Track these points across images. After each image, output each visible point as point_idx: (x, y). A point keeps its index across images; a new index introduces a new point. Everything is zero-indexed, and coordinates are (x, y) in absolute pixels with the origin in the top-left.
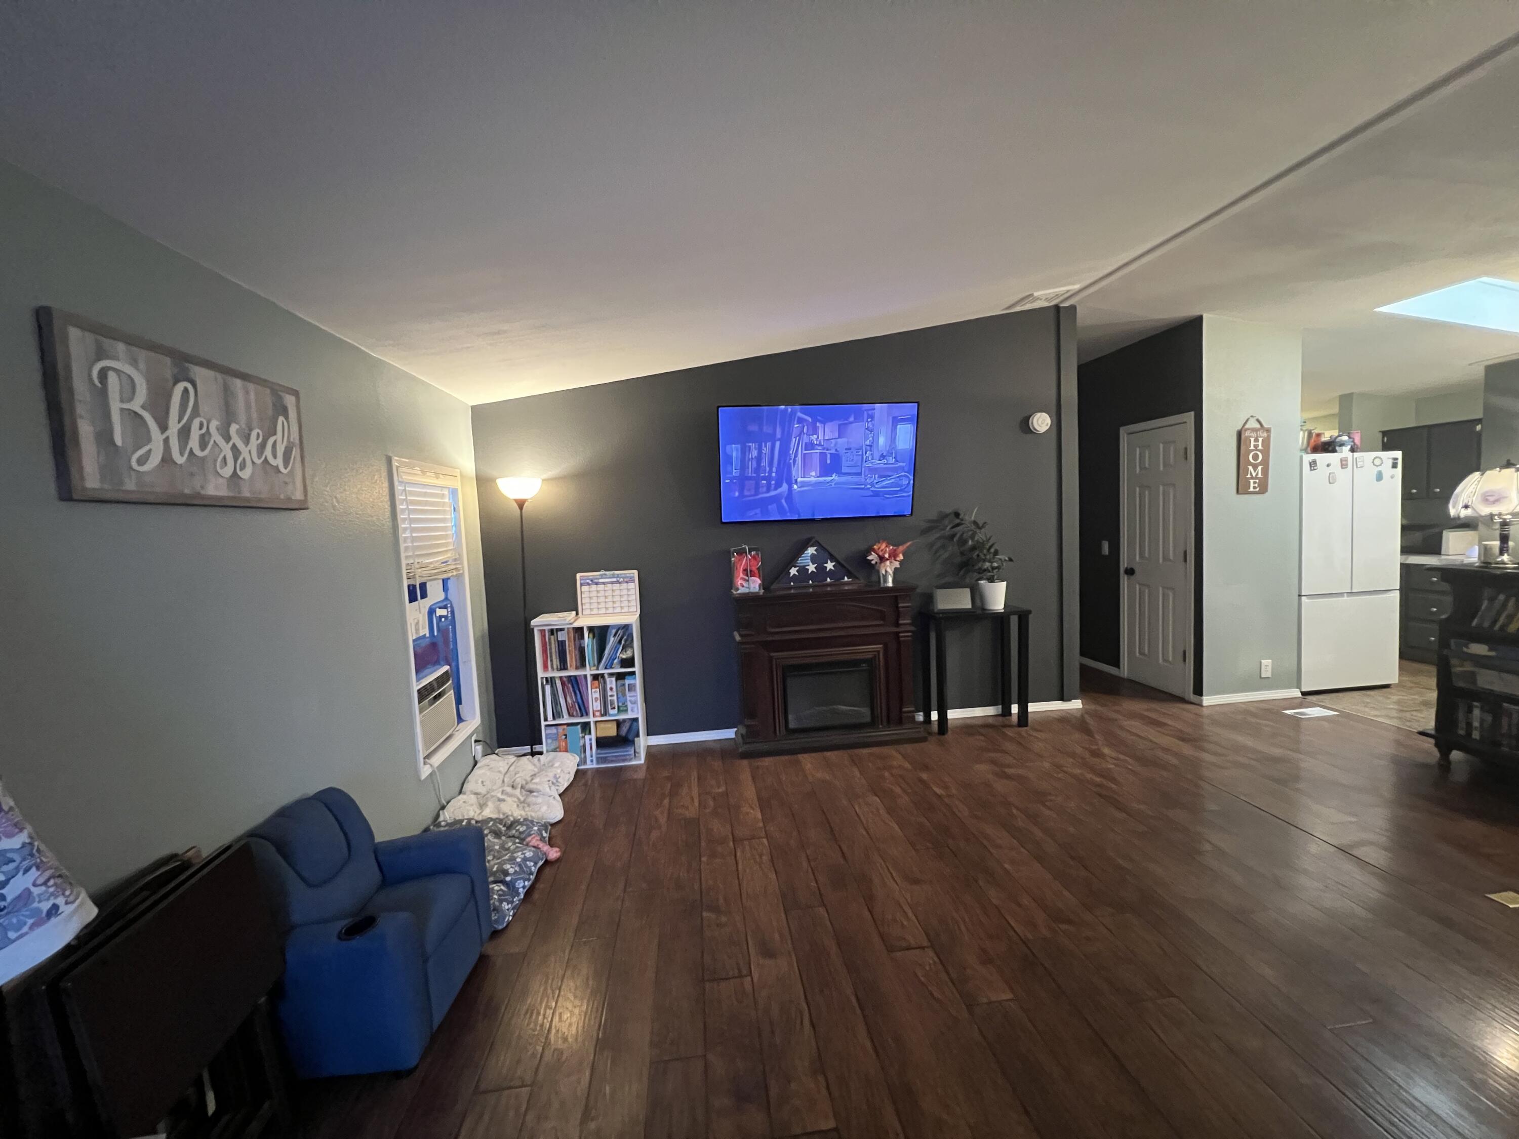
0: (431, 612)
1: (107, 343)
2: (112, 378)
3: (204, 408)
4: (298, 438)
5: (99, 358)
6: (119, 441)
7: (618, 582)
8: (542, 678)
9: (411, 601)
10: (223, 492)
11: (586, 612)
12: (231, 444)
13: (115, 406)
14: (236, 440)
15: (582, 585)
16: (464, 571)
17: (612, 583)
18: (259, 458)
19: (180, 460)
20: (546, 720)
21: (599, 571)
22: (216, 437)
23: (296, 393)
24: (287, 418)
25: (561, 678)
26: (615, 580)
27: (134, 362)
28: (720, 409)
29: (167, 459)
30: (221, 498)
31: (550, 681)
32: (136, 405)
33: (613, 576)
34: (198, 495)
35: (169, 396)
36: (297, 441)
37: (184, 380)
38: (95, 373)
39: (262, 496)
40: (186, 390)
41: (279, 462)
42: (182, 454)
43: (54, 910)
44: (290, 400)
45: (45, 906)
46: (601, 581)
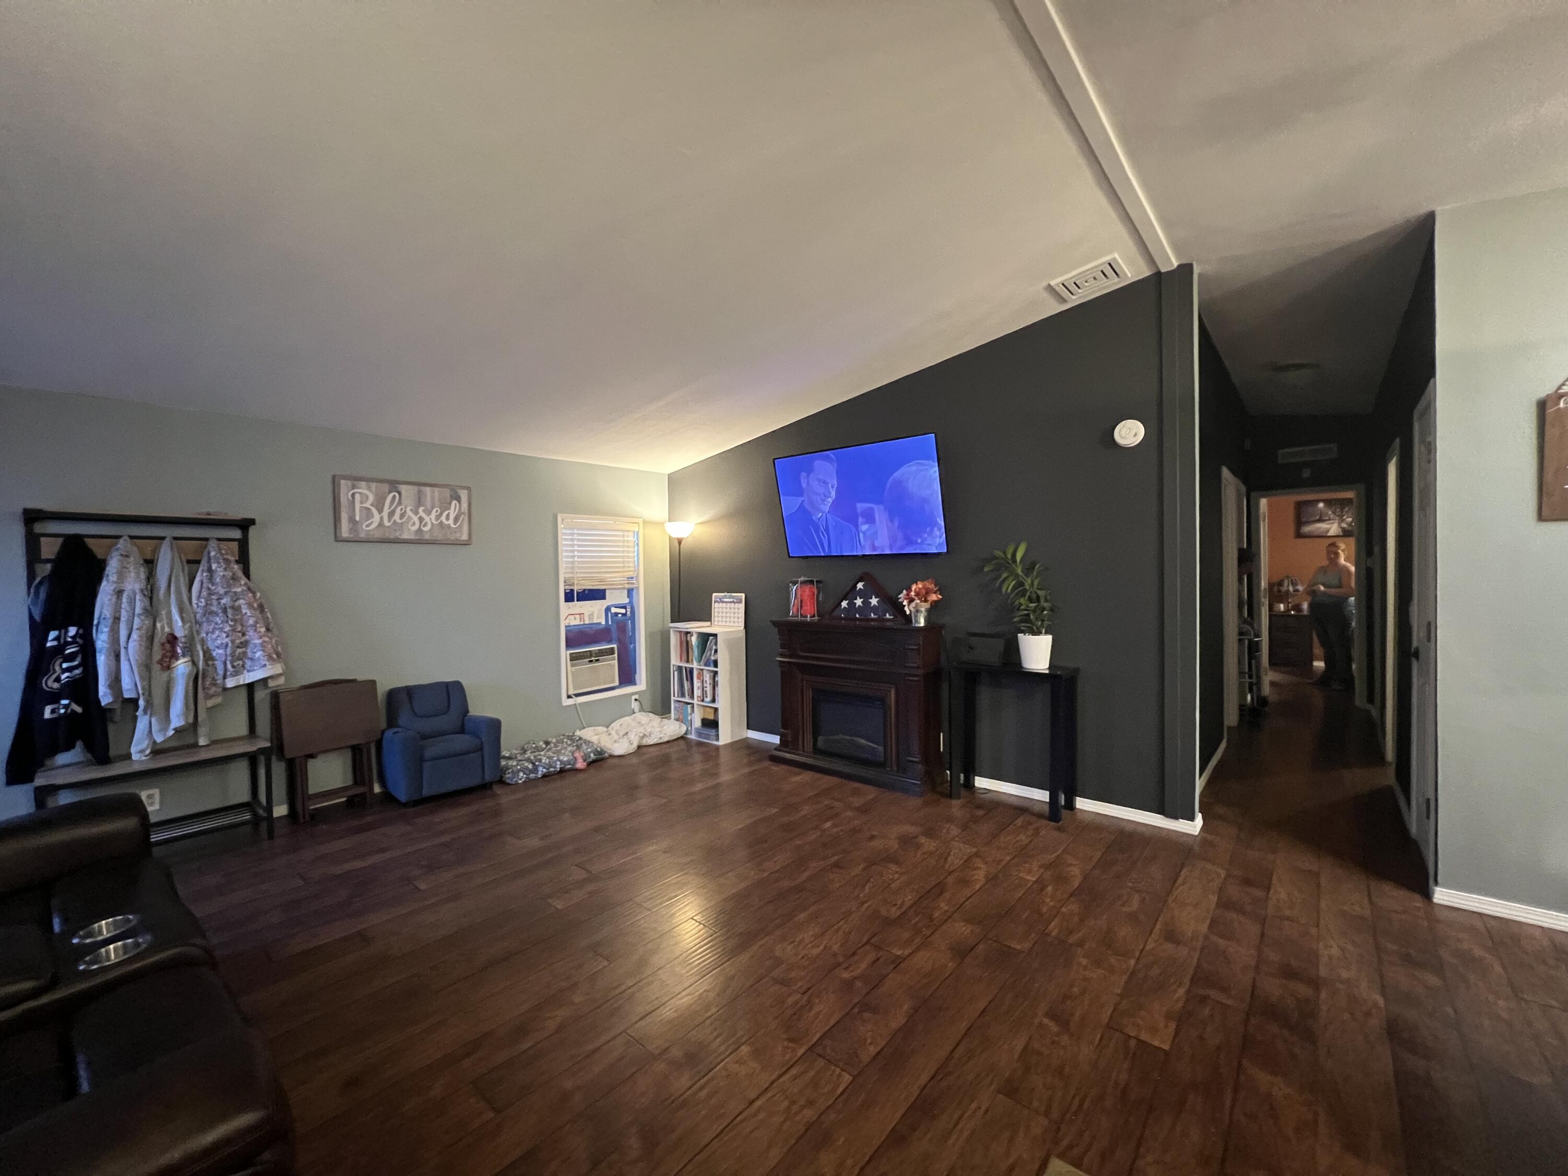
0: (608, 609)
1: (357, 483)
2: (357, 497)
3: (404, 501)
4: (467, 508)
5: (353, 488)
6: (357, 518)
7: (733, 602)
8: (673, 665)
9: (566, 600)
10: (412, 537)
11: (716, 623)
12: (418, 516)
13: (358, 505)
14: (421, 513)
15: (715, 602)
16: (639, 585)
17: (731, 602)
18: (437, 521)
19: (387, 523)
20: (674, 696)
21: (724, 593)
22: (409, 513)
23: (468, 489)
24: (459, 502)
25: (686, 668)
26: (731, 600)
27: (369, 489)
28: (776, 461)
29: (381, 524)
30: (411, 539)
31: (680, 668)
32: (367, 505)
33: (731, 597)
34: (398, 538)
35: (385, 499)
36: (466, 511)
37: (395, 491)
38: (351, 493)
39: (438, 538)
40: (394, 496)
41: (451, 522)
42: (389, 522)
43: (265, 666)
44: (463, 494)
45: (263, 663)
46: (725, 600)
